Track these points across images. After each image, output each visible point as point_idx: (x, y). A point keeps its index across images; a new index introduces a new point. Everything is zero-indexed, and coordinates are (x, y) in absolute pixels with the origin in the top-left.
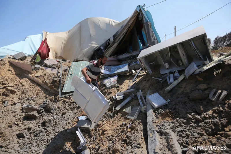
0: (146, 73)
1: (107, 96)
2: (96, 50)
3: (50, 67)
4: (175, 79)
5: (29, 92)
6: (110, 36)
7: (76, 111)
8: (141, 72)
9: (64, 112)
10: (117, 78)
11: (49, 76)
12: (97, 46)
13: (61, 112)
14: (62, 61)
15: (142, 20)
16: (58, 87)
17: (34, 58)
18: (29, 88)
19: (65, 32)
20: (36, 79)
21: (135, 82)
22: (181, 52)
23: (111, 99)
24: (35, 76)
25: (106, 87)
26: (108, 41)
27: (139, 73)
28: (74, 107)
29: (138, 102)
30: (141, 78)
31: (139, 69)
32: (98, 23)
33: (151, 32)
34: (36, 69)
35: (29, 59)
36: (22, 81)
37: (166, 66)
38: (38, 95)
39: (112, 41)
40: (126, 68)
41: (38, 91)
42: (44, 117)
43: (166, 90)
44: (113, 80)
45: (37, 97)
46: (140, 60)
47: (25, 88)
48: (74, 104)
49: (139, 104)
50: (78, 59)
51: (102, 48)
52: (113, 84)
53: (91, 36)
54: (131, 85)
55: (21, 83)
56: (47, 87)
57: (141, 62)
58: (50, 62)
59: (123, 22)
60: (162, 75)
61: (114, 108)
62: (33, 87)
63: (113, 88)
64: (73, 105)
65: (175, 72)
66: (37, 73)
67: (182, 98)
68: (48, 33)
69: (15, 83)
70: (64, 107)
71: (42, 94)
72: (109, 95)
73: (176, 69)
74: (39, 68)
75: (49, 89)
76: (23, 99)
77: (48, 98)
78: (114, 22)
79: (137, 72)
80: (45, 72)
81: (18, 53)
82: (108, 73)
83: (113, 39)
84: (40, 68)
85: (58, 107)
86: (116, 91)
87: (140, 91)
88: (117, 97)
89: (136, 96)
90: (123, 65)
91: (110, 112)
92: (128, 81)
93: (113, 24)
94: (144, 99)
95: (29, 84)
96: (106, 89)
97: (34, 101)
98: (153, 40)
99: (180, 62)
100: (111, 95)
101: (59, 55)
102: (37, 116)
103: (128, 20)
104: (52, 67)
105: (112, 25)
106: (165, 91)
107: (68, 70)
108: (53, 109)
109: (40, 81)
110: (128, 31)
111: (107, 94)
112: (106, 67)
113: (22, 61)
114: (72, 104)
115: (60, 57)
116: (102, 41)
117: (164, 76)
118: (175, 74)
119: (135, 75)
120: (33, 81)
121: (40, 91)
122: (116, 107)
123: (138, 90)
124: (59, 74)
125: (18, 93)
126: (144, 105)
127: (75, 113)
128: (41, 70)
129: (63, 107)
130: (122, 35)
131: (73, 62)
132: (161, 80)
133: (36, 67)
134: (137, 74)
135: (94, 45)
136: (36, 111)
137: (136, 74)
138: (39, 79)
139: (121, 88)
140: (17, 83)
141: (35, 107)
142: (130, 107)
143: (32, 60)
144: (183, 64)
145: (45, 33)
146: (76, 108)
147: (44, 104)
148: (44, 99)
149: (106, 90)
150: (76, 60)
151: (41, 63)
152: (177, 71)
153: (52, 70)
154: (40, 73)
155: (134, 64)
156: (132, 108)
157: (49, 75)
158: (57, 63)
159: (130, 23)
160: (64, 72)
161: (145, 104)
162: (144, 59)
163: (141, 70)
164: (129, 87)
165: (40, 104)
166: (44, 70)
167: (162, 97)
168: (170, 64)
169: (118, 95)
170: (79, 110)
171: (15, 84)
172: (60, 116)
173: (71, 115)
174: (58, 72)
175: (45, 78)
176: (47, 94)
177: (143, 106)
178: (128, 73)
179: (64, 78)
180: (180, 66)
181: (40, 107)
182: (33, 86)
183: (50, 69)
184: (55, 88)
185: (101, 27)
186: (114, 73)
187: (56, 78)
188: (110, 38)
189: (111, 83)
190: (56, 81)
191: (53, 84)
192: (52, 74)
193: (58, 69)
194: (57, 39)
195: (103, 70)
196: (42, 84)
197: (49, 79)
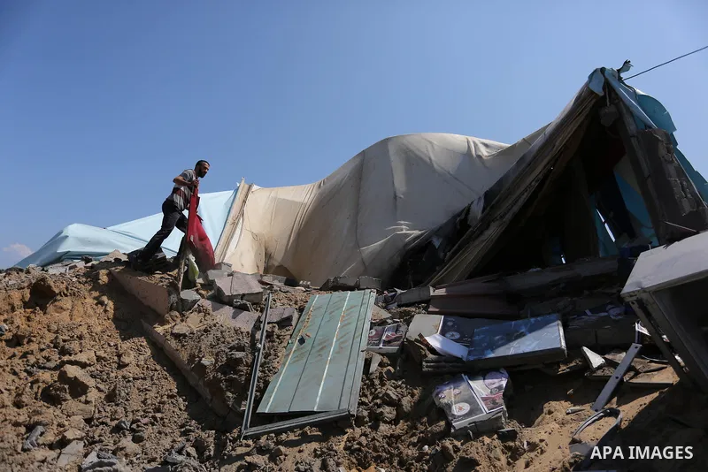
2: (413, 249)
3: (231, 304)
5: (134, 394)
6: (470, 196)
8: (639, 365)
10: (504, 383)
11: (218, 340)
12: (416, 233)
16: (242, 394)
18: (138, 379)
19: (308, 186)
20: (173, 343)
21: (612, 421)
24: (172, 334)
25: (449, 425)
26: (463, 216)
27: (631, 368)
30: (647, 399)
31: (625, 348)
32: (424, 150)
34: (184, 307)
36: (126, 345)
38: (159, 415)
39: (479, 215)
40: (552, 337)
44: (485, 390)
45: (153, 424)
47: (124, 377)
50: (341, 281)
51: (437, 243)
52: (485, 412)
53: (395, 197)
54: (591, 435)
55: (119, 356)
56: (201, 383)
58: (235, 286)
62: (155, 378)
63: (487, 440)
66: (182, 321)
68: (255, 187)
69: (101, 353)
71: (177, 411)
74: (195, 302)
75: (207, 393)
76: (102, 423)
77: (192, 437)
78: (486, 146)
79: (612, 364)
80: (209, 322)
82: (458, 351)
83: (484, 209)
84: (196, 306)
86: (504, 459)
90: (532, 320)
92: (566, 405)
93: (484, 152)
95: (142, 363)
96: (447, 433)
101: (277, 260)
103: (550, 129)
104: (239, 302)
105: (479, 157)
107: (294, 323)
109: (183, 356)
110: (549, 171)
112: (450, 324)
116: (438, 217)
119: (605, 380)
120: (161, 353)
121: (172, 397)
124: (258, 336)
125: (93, 395)
128: (200, 312)
130: (521, 189)
131: (320, 290)
133: (182, 300)
134: (614, 375)
135: (404, 232)
138: (183, 346)
139: (532, 446)
140: (103, 355)
145: (247, 186)
147: (166, 462)
148: (177, 433)
149: (447, 443)
150: (330, 285)
153: (234, 317)
154: (193, 323)
155: (590, 317)
157: (220, 335)
158: (258, 288)
160: (276, 330)
163: (639, 355)
165: (154, 460)
166: (206, 313)
171: (99, 359)
174: (256, 326)
175: (203, 346)
176: (192, 417)
178: (566, 363)
179: (272, 351)
182: (156, 370)
183: (228, 310)
184: (229, 394)
185: (435, 166)
186: (492, 355)
187: (240, 348)
188: (470, 205)
189: (475, 410)
190: (239, 361)
191: (224, 373)
192: (233, 331)
193: (258, 314)
194: (280, 206)
195: (438, 336)
196: (188, 368)
197: (215, 351)
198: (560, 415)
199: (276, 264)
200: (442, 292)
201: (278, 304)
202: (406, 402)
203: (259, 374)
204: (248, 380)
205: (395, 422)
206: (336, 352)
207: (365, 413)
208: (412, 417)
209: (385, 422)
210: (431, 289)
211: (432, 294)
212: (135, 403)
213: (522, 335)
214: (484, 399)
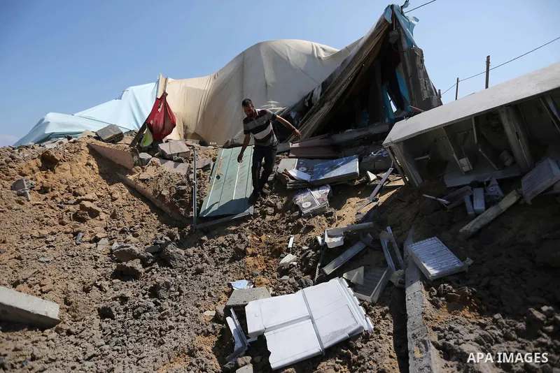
0: (405, 180)
1: (302, 236)
3: (172, 160)
4: (490, 202)
5: (126, 214)
6: (313, 85)
7: (227, 266)
8: (391, 178)
9: (200, 266)
10: (328, 191)
11: (169, 180)
12: (280, 109)
13: (192, 266)
14: (199, 145)
15: (399, 41)
16: (189, 209)
17: (139, 136)
18: (125, 206)
19: (207, 77)
20: (141, 185)
21: (375, 204)
22: (511, 128)
23: (314, 244)
24: (139, 180)
25: (301, 212)
26: (308, 98)
27: (387, 180)
28: (223, 256)
29: (382, 259)
30: (391, 193)
31: (386, 171)
32: (284, 52)
33: (422, 75)
34: (143, 163)
35: (128, 140)
36: (112, 188)
37: (463, 166)
38: (143, 223)
39: (319, 98)
40: (353, 167)
41: (145, 215)
42: (154, 276)
43: (461, 231)
44: (318, 196)
45: (142, 228)
46: (390, 148)
47: (117, 205)
48: (223, 249)
49: (385, 263)
50: (236, 142)
51: (293, 115)
52: (318, 205)
53: (266, 85)
54: (365, 210)
55: (111, 194)
56: (163, 204)
57: (393, 153)
58: (172, 148)
59: (348, 49)
60: (451, 188)
61: (320, 267)
62: (135, 204)
63: (319, 217)
64: (221, 251)
65: (488, 183)
66: (143, 171)
67: (510, 257)
68: (170, 80)
69: (99, 193)
70: (201, 256)
71: (153, 220)
72: (309, 234)
73: (493, 175)
74: (149, 160)
75: (168, 210)
76: (113, 229)
77: (165, 232)
78: (324, 50)
79: (379, 178)
80: (160, 171)
81: (106, 125)
82: (306, 177)
83: (321, 94)
84: (150, 162)
85: (185, 254)
86: (326, 224)
87: (389, 228)
88: (327, 240)
89: (377, 241)
90: (344, 159)
91: (309, 276)
92: (357, 199)
93: (323, 54)
94: (397, 251)
95: (125, 197)
96: (300, 216)
97: (136, 236)
98: (426, 96)
99: (505, 155)
100: (312, 235)
101: (192, 130)
102: (140, 271)
103: (361, 43)
104: (177, 158)
105: (319, 58)
106: (458, 233)
107: (211, 168)
108: (174, 259)
109: (150, 191)
110: (359, 71)
111: (301, 231)
112: (301, 163)
113: (113, 145)
114: (217, 250)
115: (195, 136)
116: (294, 99)
117: (456, 193)
118: (490, 189)
119: (376, 185)
120: (134, 190)
121: (148, 213)
122: (323, 265)
123: (381, 225)
124: (191, 176)
125: (103, 216)
126: (398, 267)
127: (225, 273)
128: (153, 165)
129: (197, 256)
130: (342, 82)
131: (223, 147)
132: (447, 202)
133: (141, 159)
134: (379, 183)
135: (273, 108)
136: (139, 261)
137: (377, 183)
138: (148, 186)
139: (339, 218)
140: (101, 194)
141: (137, 250)
142: (361, 269)
143: (134, 142)
144: (514, 162)
145: (164, 79)
146: (227, 260)
147: (156, 244)
148: (156, 231)
149: (300, 220)
150: (229, 144)
151: (153, 150)
152: (494, 182)
153: (175, 167)
154: (150, 172)
155: (373, 156)
156: (365, 271)
157: (169, 178)
158: (187, 149)
159: (365, 53)
160: (201, 172)
161: (402, 262)
162: (401, 145)
163: (392, 173)
164: (360, 217)
165: (148, 244)
166: (158, 166)
167: (449, 251)
168: (475, 161)
169: (329, 236)
170: (235, 264)
171: (99, 197)
172: (190, 275)
173: (215, 275)
174: (189, 171)
175: (161, 185)
176: (162, 222)
177: (397, 270)
178: (358, 180)
179: (202, 185)
180: (504, 167)
181: (147, 250)
182: (134, 200)
183: (171, 163)
184: (181, 209)
185: (292, 64)
186: (323, 178)
187: (184, 184)
188: (313, 91)
189: (313, 204)
190: (184, 191)
191: (176, 198)
192: (176, 175)
193: (188, 164)
194: (189, 92)
195: (295, 170)
196: (154, 197)
197: (168, 187)
198: (353, 204)
199: (192, 132)
200: (296, 145)
201: (200, 157)
202: (279, 205)
203: (197, 197)
204: (191, 201)
205: (274, 214)
206: (239, 183)
207: (258, 211)
208: (283, 211)
209: (269, 215)
210: (290, 144)
211: (291, 146)
212: (128, 218)
213: (338, 167)
214: (318, 199)
